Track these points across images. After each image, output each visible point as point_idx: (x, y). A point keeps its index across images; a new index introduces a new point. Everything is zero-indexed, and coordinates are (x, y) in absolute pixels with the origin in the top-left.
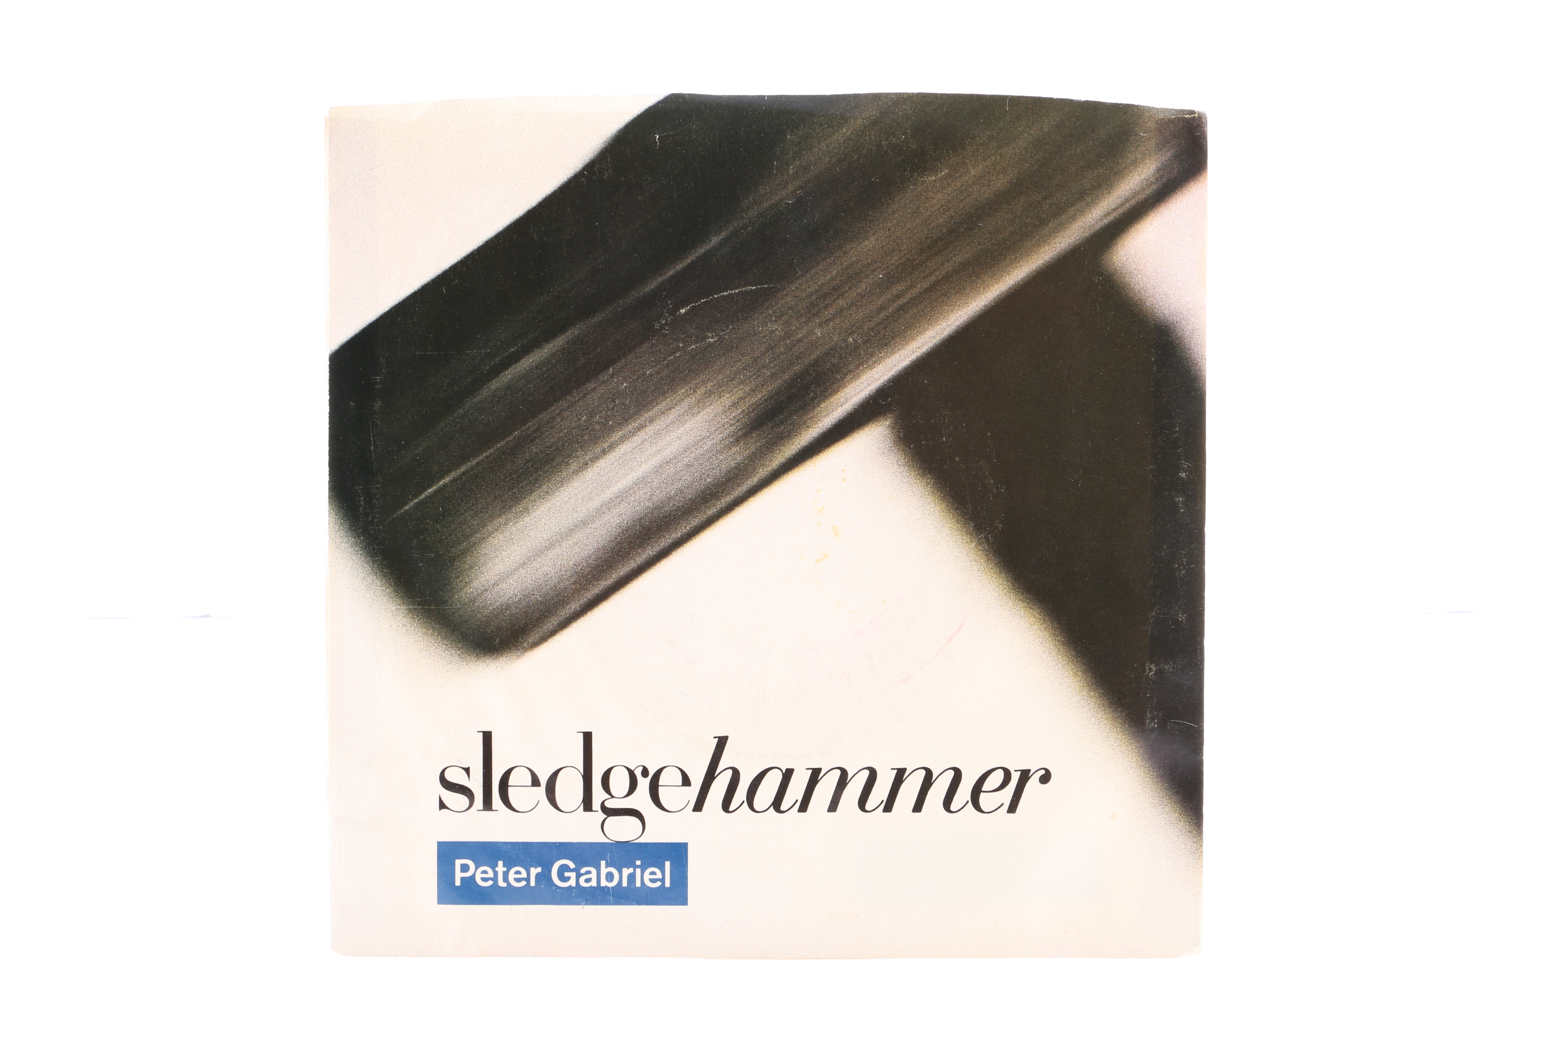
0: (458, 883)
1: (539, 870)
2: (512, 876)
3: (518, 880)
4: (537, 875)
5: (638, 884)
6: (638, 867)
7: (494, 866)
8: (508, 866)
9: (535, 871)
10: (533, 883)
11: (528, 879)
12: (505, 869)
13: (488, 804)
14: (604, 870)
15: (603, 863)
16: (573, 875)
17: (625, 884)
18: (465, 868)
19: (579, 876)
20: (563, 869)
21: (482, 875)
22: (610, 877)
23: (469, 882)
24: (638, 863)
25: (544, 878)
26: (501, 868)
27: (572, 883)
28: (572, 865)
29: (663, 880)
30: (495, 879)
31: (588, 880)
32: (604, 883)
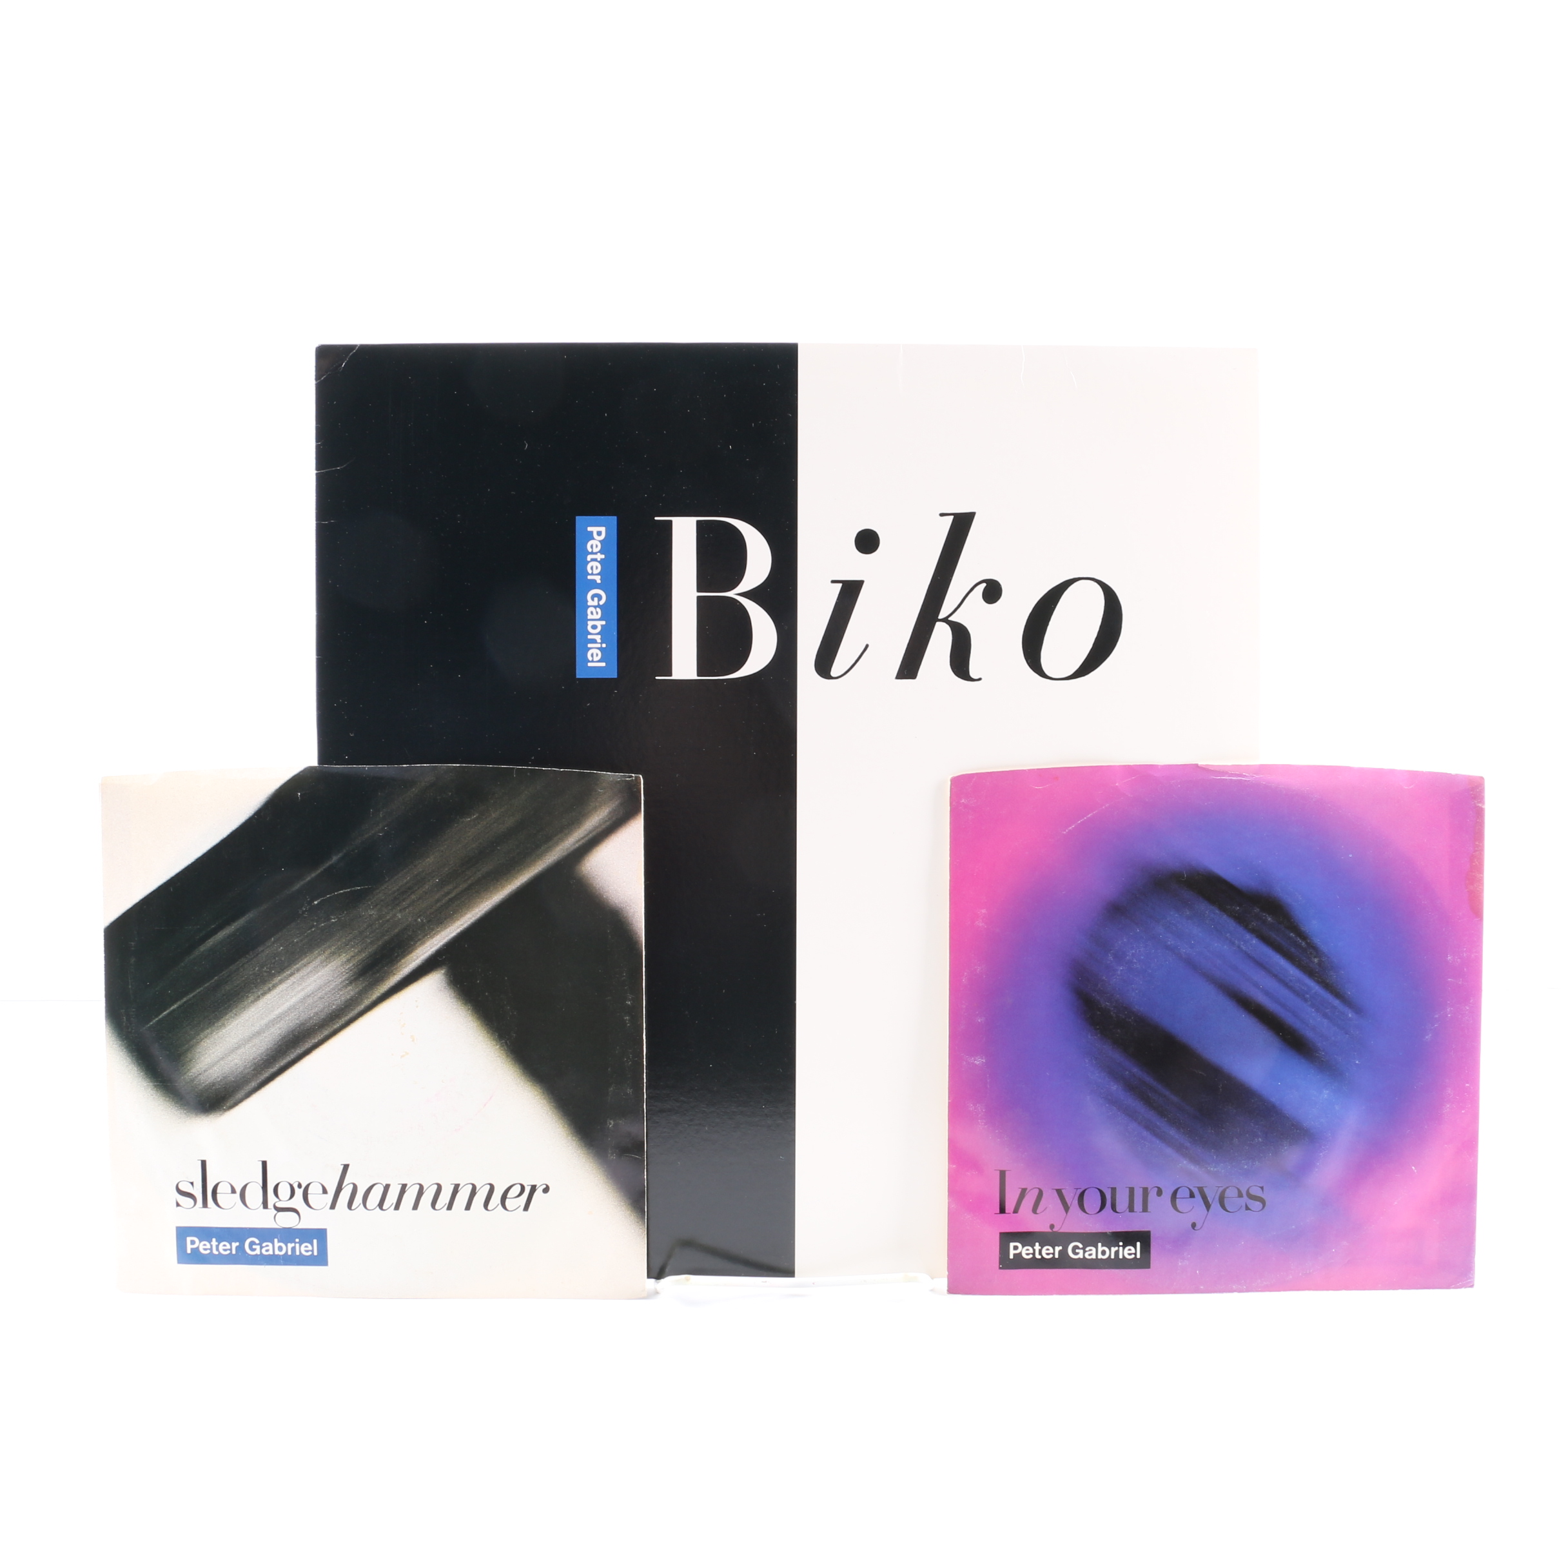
0: (189, 1251)
1: (237, 1244)
2: (221, 1247)
3: (225, 1250)
4: (237, 1247)
5: (298, 1253)
6: (297, 1243)
7: (210, 1242)
8: (219, 1241)
9: (235, 1245)
10: (234, 1252)
11: (231, 1250)
12: (217, 1243)
13: (205, 1204)
14: (277, 1244)
15: (276, 1240)
16: (258, 1247)
17: (290, 1253)
18: (193, 1242)
19: (261, 1248)
20: (252, 1243)
21: (203, 1247)
22: (280, 1249)
23: (196, 1251)
24: (297, 1240)
25: (241, 1248)
26: (214, 1242)
27: (258, 1252)
28: (257, 1241)
29: (312, 1251)
30: (211, 1249)
31: (267, 1251)
32: (277, 1252)
